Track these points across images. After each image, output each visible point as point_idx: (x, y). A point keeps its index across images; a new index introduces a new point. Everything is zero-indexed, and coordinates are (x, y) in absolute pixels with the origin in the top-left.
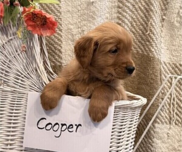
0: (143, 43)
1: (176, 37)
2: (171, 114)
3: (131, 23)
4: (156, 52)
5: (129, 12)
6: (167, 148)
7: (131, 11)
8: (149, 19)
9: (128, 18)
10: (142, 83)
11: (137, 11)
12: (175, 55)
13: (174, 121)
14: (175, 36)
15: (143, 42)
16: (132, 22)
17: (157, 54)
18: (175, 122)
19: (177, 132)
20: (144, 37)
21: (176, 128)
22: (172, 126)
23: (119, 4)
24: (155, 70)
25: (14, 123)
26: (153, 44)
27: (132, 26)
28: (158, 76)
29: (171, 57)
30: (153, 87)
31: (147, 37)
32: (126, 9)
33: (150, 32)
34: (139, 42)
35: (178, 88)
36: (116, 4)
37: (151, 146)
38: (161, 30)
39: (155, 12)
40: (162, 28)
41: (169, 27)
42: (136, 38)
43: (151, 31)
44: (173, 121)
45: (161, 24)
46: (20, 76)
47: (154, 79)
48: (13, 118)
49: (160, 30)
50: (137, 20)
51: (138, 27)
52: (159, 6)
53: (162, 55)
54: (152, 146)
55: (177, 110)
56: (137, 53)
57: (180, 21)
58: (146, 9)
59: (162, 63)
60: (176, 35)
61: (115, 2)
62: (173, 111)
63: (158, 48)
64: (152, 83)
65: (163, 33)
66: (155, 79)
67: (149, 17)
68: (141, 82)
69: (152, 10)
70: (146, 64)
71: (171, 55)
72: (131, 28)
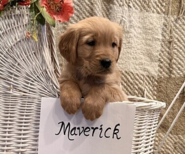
25: (24, 130)
46: (29, 80)
48: (24, 124)
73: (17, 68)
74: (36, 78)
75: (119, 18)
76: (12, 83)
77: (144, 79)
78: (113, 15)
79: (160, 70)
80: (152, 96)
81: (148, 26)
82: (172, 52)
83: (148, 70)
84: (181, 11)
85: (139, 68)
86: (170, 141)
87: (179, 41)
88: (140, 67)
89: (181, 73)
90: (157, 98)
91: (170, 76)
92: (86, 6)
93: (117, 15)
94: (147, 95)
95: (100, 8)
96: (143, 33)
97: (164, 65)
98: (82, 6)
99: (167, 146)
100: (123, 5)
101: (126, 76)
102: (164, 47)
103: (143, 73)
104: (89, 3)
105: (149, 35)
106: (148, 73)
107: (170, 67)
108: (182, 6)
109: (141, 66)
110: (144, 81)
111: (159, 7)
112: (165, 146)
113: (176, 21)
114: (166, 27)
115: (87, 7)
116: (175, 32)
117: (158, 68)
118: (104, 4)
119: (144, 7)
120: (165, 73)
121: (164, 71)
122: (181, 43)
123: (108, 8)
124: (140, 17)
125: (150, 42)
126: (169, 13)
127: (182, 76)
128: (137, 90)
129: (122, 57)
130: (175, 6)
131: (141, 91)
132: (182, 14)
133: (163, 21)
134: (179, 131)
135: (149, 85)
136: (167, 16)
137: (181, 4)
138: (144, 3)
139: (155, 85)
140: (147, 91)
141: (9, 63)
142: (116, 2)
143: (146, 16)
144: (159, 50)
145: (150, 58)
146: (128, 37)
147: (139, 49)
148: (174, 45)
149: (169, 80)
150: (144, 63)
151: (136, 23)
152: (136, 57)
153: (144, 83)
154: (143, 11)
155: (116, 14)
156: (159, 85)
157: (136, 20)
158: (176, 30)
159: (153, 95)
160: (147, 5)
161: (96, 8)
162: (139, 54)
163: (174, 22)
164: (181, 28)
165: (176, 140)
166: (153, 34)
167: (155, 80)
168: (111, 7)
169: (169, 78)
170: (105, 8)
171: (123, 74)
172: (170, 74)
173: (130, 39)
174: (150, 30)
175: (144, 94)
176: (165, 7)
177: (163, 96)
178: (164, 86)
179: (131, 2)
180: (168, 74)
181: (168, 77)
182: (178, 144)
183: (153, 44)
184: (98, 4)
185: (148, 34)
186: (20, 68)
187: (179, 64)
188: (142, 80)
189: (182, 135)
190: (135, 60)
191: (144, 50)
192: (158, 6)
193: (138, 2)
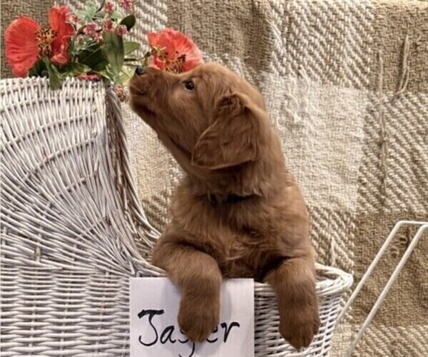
46: (75, 237)
57: (287, 122)
73: (49, 213)
74: (88, 233)
75: (279, 98)
76: (38, 244)
77: (331, 217)
78: (268, 92)
79: (361, 200)
80: (347, 252)
81: (338, 114)
82: (384, 164)
83: (338, 200)
84: (402, 82)
85: (321, 197)
86: (382, 339)
87: (398, 141)
88: (322, 195)
89: (403, 205)
90: (355, 255)
91: (380, 210)
93: (274, 93)
94: (335, 250)
96: (327, 128)
97: (369, 189)
99: (377, 349)
100: (287, 74)
102: (369, 154)
103: (329, 205)
105: (339, 130)
106: (337, 205)
107: (381, 193)
108: (405, 72)
109: (323, 193)
110: (329, 223)
111: (357, 75)
112: (372, 349)
113: (392, 102)
114: (374, 115)
116: (390, 125)
117: (357, 195)
118: (249, 70)
119: (330, 77)
120: (371, 206)
121: (368, 201)
122: (402, 146)
123: (257, 78)
124: (321, 95)
125: (341, 144)
126: (377, 86)
127: (405, 210)
128: (315, 239)
130: (389, 73)
131: (323, 242)
132: (405, 88)
133: (366, 103)
134: (399, 318)
135: (340, 230)
136: (375, 94)
137: (401, 67)
138: (330, 68)
139: (351, 230)
140: (337, 241)
141: (32, 203)
142: (273, 68)
143: (333, 92)
144: (359, 160)
145: (342, 175)
146: (298, 135)
147: (319, 159)
148: (390, 150)
149: (378, 218)
150: (331, 186)
151: (312, 107)
152: (315, 175)
153: (330, 226)
154: (326, 83)
155: (274, 90)
156: (360, 230)
157: (313, 102)
158: (393, 120)
159: (349, 249)
160: (335, 71)
162: (320, 168)
163: (389, 105)
164: (402, 115)
165: (394, 338)
166: (347, 128)
167: (352, 218)
168: (263, 77)
169: (380, 215)
170: (250, 78)
172: (380, 208)
173: (301, 139)
174: (342, 121)
175: (330, 246)
176: (370, 75)
177: (368, 251)
178: (369, 231)
179: (304, 65)
180: (377, 208)
181: (377, 214)
182: (399, 344)
183: (347, 149)
184: (238, 71)
185: (337, 128)
186: (55, 214)
187: (400, 186)
188: (326, 220)
189: (406, 326)
190: (312, 180)
191: (329, 161)
192: (355, 73)
193: (317, 66)
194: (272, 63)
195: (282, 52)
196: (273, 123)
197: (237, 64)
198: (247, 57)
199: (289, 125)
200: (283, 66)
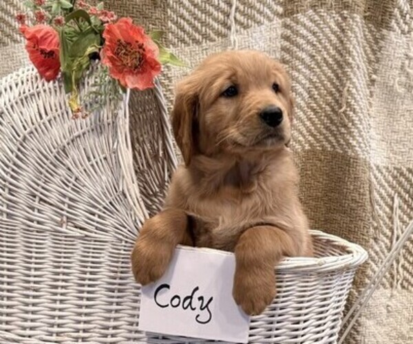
0: (334, 131)
1: (399, 115)
2: (393, 268)
3: (309, 92)
4: (360, 147)
5: (304, 70)
6: (388, 334)
7: (308, 67)
8: (345, 82)
9: (303, 82)
10: (334, 209)
11: (320, 67)
12: (398, 150)
13: (400, 282)
14: (398, 113)
15: (334, 128)
16: (311, 89)
17: (363, 151)
18: (402, 284)
19: (406, 303)
20: (335, 118)
21: (404, 294)
22: (395, 292)
23: (283, 56)
24: (359, 183)
26: (353, 132)
27: (310, 97)
28: (365, 195)
29: (391, 155)
30: (356, 217)
31: (341, 119)
32: (297, 64)
33: (347, 107)
34: (327, 128)
35: (405, 216)
36: (278, 55)
37: (355, 333)
38: (370, 103)
39: (356, 67)
40: (371, 99)
41: (384, 95)
42: (319, 120)
43: (349, 104)
44: (398, 281)
45: (368, 91)
47: (358, 200)
49: (367, 102)
50: (320, 85)
51: (322, 99)
52: (364, 55)
53: (371, 152)
54: (357, 332)
55: (406, 259)
56: (322, 150)
57: (406, 83)
58: (337, 62)
59: (372, 168)
60: (400, 111)
61: (274, 51)
62: (398, 262)
63: (363, 140)
64: (354, 210)
65: (373, 108)
66: (361, 201)
67: (345, 78)
68: (332, 207)
69: (349, 64)
70: (341, 170)
71: (391, 151)
72: (310, 101)
75: (400, 58)
78: (388, 51)
92: (329, 35)
93: (394, 53)
95: (359, 39)
98: (324, 35)
101: (408, 178)
104: (336, 28)
115: (333, 37)
118: (368, 28)
123: (377, 36)
129: (403, 139)
142: (395, 26)
155: (394, 49)
161: (352, 39)
168: (384, 35)
170: (369, 36)
171: (402, 174)
184: (357, 30)
194: (393, 21)
195: (406, 9)
196: (391, 85)
197: (356, 21)
198: (367, 14)
199: (409, 86)
200: (406, 23)
